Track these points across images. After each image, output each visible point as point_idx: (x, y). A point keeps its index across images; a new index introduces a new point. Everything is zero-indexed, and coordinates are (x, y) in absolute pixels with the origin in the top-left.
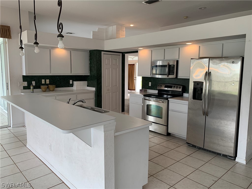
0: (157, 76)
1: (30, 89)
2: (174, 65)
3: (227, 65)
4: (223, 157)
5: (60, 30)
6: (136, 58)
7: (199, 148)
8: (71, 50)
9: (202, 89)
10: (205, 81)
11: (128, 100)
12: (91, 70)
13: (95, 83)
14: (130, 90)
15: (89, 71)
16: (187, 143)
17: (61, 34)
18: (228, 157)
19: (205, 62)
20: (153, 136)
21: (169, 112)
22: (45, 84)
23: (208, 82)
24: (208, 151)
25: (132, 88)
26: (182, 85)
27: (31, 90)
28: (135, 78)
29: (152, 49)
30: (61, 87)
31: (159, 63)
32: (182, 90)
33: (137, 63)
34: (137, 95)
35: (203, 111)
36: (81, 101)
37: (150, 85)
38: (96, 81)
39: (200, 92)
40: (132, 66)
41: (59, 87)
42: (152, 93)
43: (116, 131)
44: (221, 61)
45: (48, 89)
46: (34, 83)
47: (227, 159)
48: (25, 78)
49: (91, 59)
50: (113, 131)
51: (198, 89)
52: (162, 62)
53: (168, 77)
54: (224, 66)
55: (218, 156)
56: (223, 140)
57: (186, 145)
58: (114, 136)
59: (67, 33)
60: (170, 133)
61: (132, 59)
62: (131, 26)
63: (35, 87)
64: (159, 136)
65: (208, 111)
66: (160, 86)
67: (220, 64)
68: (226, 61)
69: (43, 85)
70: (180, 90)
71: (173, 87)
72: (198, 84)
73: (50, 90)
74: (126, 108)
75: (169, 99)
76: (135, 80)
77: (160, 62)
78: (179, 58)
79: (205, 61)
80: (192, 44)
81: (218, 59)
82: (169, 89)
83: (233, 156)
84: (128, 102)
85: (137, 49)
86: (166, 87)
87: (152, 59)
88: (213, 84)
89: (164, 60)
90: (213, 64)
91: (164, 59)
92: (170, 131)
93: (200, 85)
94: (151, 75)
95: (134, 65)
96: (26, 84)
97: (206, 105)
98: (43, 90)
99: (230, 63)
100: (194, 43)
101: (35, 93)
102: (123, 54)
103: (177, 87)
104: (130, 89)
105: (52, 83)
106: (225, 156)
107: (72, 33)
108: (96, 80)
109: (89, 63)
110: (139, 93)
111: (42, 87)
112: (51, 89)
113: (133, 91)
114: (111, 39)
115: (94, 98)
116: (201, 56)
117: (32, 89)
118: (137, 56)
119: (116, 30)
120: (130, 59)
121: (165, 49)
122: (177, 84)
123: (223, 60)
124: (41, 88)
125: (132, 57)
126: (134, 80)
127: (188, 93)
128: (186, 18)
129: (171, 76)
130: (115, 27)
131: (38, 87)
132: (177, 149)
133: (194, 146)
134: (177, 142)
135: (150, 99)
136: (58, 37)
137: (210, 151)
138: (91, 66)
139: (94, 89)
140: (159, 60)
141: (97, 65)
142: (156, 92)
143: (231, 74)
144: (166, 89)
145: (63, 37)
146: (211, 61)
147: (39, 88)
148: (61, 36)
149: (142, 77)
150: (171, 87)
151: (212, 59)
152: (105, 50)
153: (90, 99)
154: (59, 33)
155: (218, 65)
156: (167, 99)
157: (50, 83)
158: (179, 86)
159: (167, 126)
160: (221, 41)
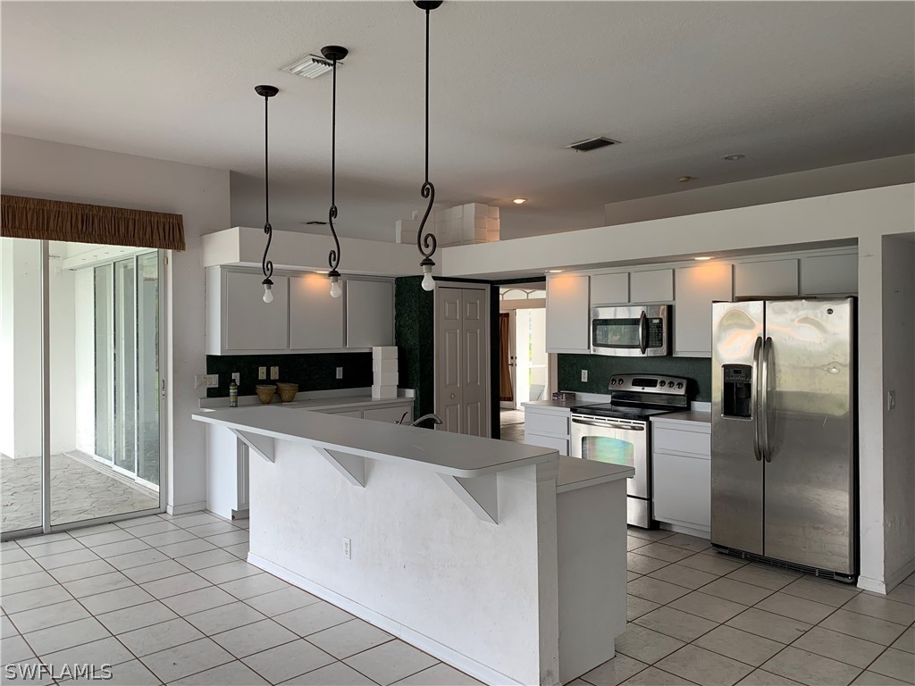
1: (228, 395)
2: (661, 319)
3: (816, 319)
7: (746, 559)
8: (345, 279)
9: (749, 386)
10: (755, 364)
12: (399, 336)
13: (415, 374)
15: (395, 340)
16: (714, 546)
18: (836, 577)
19: (753, 312)
21: (655, 456)
22: (268, 381)
23: (765, 365)
25: (502, 392)
26: (686, 376)
27: (232, 399)
28: (512, 358)
29: (591, 272)
30: (311, 390)
31: (615, 313)
32: (686, 393)
35: (755, 448)
37: (585, 374)
38: (418, 369)
39: (742, 395)
41: (306, 391)
42: (592, 402)
44: (798, 307)
45: (277, 397)
46: (236, 378)
47: (831, 582)
48: (214, 363)
49: (399, 303)
51: (738, 386)
53: (643, 353)
54: (805, 319)
55: (808, 576)
56: (818, 528)
57: (712, 551)
60: (659, 522)
62: (515, 204)
63: (242, 391)
65: (769, 450)
66: (617, 380)
69: (263, 382)
70: (682, 392)
71: (658, 384)
72: (736, 372)
73: (282, 398)
75: (651, 418)
76: (511, 364)
77: (615, 309)
78: (674, 299)
79: (754, 308)
80: (711, 259)
81: (788, 303)
82: (647, 390)
83: (848, 573)
85: (541, 271)
86: (636, 383)
87: (592, 303)
88: (780, 371)
89: (630, 304)
90: (778, 315)
91: (629, 301)
92: (658, 516)
93: (743, 374)
94: (589, 348)
95: (507, 315)
96: (214, 381)
97: (763, 433)
98: (263, 397)
99: (822, 312)
100: (717, 257)
101: (241, 408)
102: (495, 287)
103: (671, 383)
105: (287, 377)
106: (827, 575)
108: (416, 366)
109: (395, 313)
111: (260, 388)
112: (286, 395)
113: (506, 403)
116: (738, 294)
117: (233, 396)
118: (544, 288)
119: (475, 217)
121: (629, 274)
122: (670, 374)
123: (802, 306)
124: (256, 394)
125: (503, 290)
127: (710, 401)
128: (687, 181)
129: (650, 352)
130: (470, 207)
131: (247, 388)
132: (685, 562)
133: (734, 554)
134: (683, 545)
135: (594, 420)
138: (402, 323)
139: (410, 393)
140: (614, 305)
141: (419, 321)
142: (606, 399)
143: (825, 342)
144: (638, 389)
145: (434, 264)
146: (771, 308)
147: (253, 392)
150: (652, 383)
151: (772, 302)
152: (443, 276)
156: (646, 418)
157: (282, 379)
158: (676, 381)
159: (650, 499)
160: (794, 252)
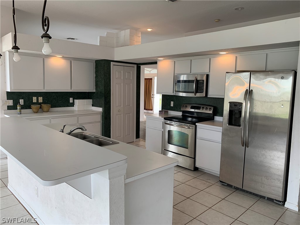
0: (181, 94)
1: (17, 109)
2: (203, 81)
3: (275, 82)
4: (268, 201)
5: (46, 28)
6: (155, 71)
7: (236, 189)
8: (71, 60)
9: (240, 113)
10: (244, 101)
11: (145, 123)
12: (97, 86)
13: (103, 102)
14: (146, 110)
15: (95, 87)
16: (221, 181)
17: (47, 33)
18: (275, 201)
19: (244, 78)
20: (176, 172)
21: (197, 140)
22: (37, 103)
23: (249, 102)
24: (247, 192)
25: (149, 107)
26: (213, 105)
28: (153, 95)
29: (175, 60)
30: (58, 107)
31: (183, 78)
32: (213, 112)
33: (156, 78)
34: (156, 118)
35: (242, 140)
36: (80, 128)
37: (172, 105)
38: (104, 100)
39: (237, 116)
40: (149, 81)
41: (56, 107)
42: (175, 115)
43: (128, 176)
44: (266, 75)
45: (40, 109)
46: (22, 102)
47: (273, 204)
48: (10, 95)
49: (97, 72)
50: (123, 176)
51: (236, 112)
52: (187, 76)
53: (195, 95)
54: (270, 82)
55: (261, 199)
56: (268, 179)
57: (219, 184)
58: (125, 184)
59: (68, 39)
60: (198, 168)
61: (149, 72)
62: (148, 31)
63: (23, 107)
64: (185, 172)
65: (248, 141)
66: (185, 106)
67: (265, 80)
68: (273, 76)
69: (34, 103)
70: (211, 112)
71: (201, 109)
72: (235, 105)
73: (43, 110)
74: (141, 133)
75: (196, 124)
76: (153, 97)
77: (184, 76)
78: (209, 72)
79: (245, 76)
80: (227, 53)
81: (262, 74)
82: (196, 111)
83: (281, 200)
84: (144, 125)
85: (155, 59)
86: (192, 108)
87: (175, 73)
88: (256, 106)
89: (191, 74)
90: (256, 80)
92: (197, 165)
93: (238, 107)
94: (173, 92)
95: (151, 79)
96: (11, 103)
97: (246, 133)
98: (35, 110)
99: (278, 78)
100: (230, 52)
101: (23, 114)
102: (138, 66)
103: (206, 108)
104: (146, 108)
105: (46, 102)
106: (270, 200)
107: (74, 39)
108: (103, 98)
109: (95, 76)
110: (158, 116)
111: (33, 106)
112: (45, 109)
113: (150, 111)
114: (124, 46)
115: (100, 120)
116: (238, 69)
117: (19, 109)
118: (156, 68)
119: (130, 35)
120: (147, 72)
121: (191, 60)
122: (206, 104)
123: (269, 75)
124: (31, 109)
125: (150, 69)
126: (151, 97)
127: (223, 116)
128: (218, 21)
129: (198, 95)
130: (128, 31)
131: (27, 106)
132: (207, 190)
133: (229, 186)
134: (207, 180)
136: (42, 38)
137: (251, 193)
138: (98, 80)
139: (100, 109)
140: (184, 74)
141: (104, 79)
142: (179, 114)
143: (279, 92)
144: (193, 110)
145: (50, 38)
146: (253, 76)
147: (29, 107)
148: (46, 36)
149: (161, 95)
150: (198, 108)
151: (254, 73)
152: (115, 60)
153: (96, 122)
154: (44, 33)
155: (262, 81)
156: (194, 123)
157: (44, 102)
158: (209, 107)
159: (195, 158)
160: (265, 50)
